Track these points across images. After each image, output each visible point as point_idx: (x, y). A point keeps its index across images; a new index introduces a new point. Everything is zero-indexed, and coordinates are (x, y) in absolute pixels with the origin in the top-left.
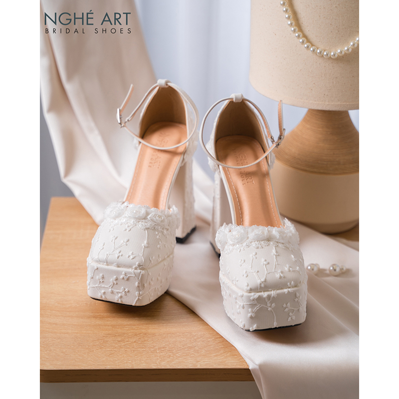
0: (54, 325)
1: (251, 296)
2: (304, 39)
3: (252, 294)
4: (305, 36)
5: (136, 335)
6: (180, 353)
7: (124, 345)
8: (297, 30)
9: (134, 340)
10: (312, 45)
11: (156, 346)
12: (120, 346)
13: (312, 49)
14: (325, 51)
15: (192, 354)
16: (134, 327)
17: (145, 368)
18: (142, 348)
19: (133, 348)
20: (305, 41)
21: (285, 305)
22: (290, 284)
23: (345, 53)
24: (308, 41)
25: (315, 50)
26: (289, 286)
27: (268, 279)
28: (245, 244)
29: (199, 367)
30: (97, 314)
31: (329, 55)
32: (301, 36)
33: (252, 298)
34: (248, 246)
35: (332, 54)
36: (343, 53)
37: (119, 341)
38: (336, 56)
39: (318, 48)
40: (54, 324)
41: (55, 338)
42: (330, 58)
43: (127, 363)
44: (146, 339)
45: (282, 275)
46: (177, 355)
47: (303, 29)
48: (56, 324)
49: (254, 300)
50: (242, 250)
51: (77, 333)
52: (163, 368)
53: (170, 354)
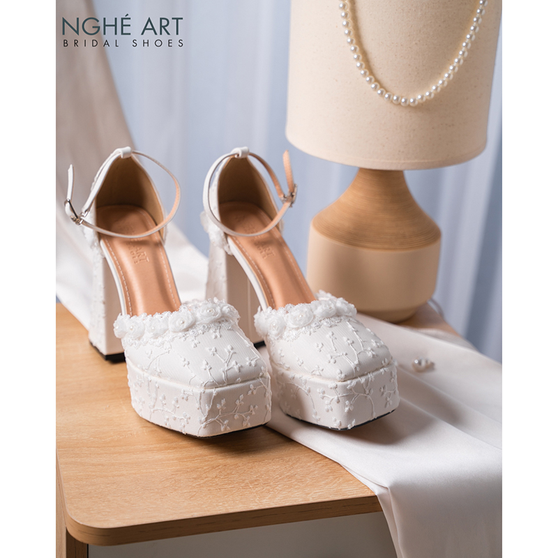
0: (100, 467)
1: (347, 385)
2: (377, 83)
3: (349, 382)
4: (377, 80)
5: (213, 468)
6: (280, 486)
7: (205, 483)
8: (368, 73)
9: (214, 475)
10: (387, 91)
11: (245, 480)
12: (199, 485)
13: (387, 96)
14: (402, 97)
15: (296, 485)
16: (207, 458)
17: (244, 510)
18: (229, 484)
19: (217, 484)
20: (378, 86)
21: (382, 390)
22: (385, 362)
23: (427, 100)
24: (382, 86)
25: (391, 97)
26: (384, 364)
27: (361, 360)
28: (313, 325)
29: (311, 501)
30: (151, 446)
31: (408, 103)
32: (373, 80)
33: (348, 387)
34: (319, 326)
35: (412, 100)
36: (424, 99)
37: (195, 479)
38: (416, 103)
39: (394, 95)
40: (99, 465)
41: (108, 484)
42: (409, 106)
43: (217, 506)
44: (229, 472)
45: (374, 353)
46: (277, 488)
47: (375, 71)
48: (102, 465)
49: (351, 390)
50: (312, 333)
51: (135, 474)
52: (267, 507)
53: (268, 487)
